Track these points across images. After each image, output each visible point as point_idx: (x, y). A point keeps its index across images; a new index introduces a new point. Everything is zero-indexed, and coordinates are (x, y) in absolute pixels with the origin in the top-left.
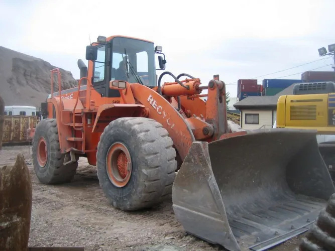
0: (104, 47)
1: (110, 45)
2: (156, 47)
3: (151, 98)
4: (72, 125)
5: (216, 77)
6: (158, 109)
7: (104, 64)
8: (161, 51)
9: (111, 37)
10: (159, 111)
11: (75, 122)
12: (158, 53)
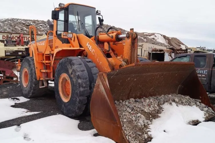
0: (63, 11)
1: (67, 9)
2: (97, 11)
3: (89, 44)
4: (44, 62)
5: (132, 29)
6: (92, 51)
7: (63, 22)
8: (100, 14)
9: (68, 4)
10: (93, 53)
11: (46, 60)
12: (98, 15)
